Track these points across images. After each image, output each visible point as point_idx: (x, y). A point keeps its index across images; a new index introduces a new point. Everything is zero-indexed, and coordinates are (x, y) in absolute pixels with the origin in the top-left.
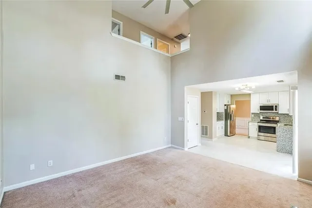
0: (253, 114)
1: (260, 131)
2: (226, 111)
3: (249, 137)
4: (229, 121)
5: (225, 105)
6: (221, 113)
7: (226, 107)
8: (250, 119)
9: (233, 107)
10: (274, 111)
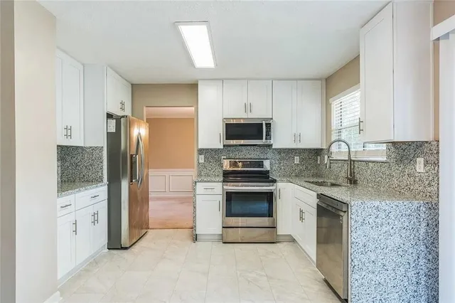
0: (201, 151)
1: (229, 213)
2: (114, 139)
3: (195, 238)
4: (125, 184)
5: (109, 116)
6: (94, 149)
7: (113, 123)
8: (193, 172)
9: (140, 131)
10: (263, 142)
